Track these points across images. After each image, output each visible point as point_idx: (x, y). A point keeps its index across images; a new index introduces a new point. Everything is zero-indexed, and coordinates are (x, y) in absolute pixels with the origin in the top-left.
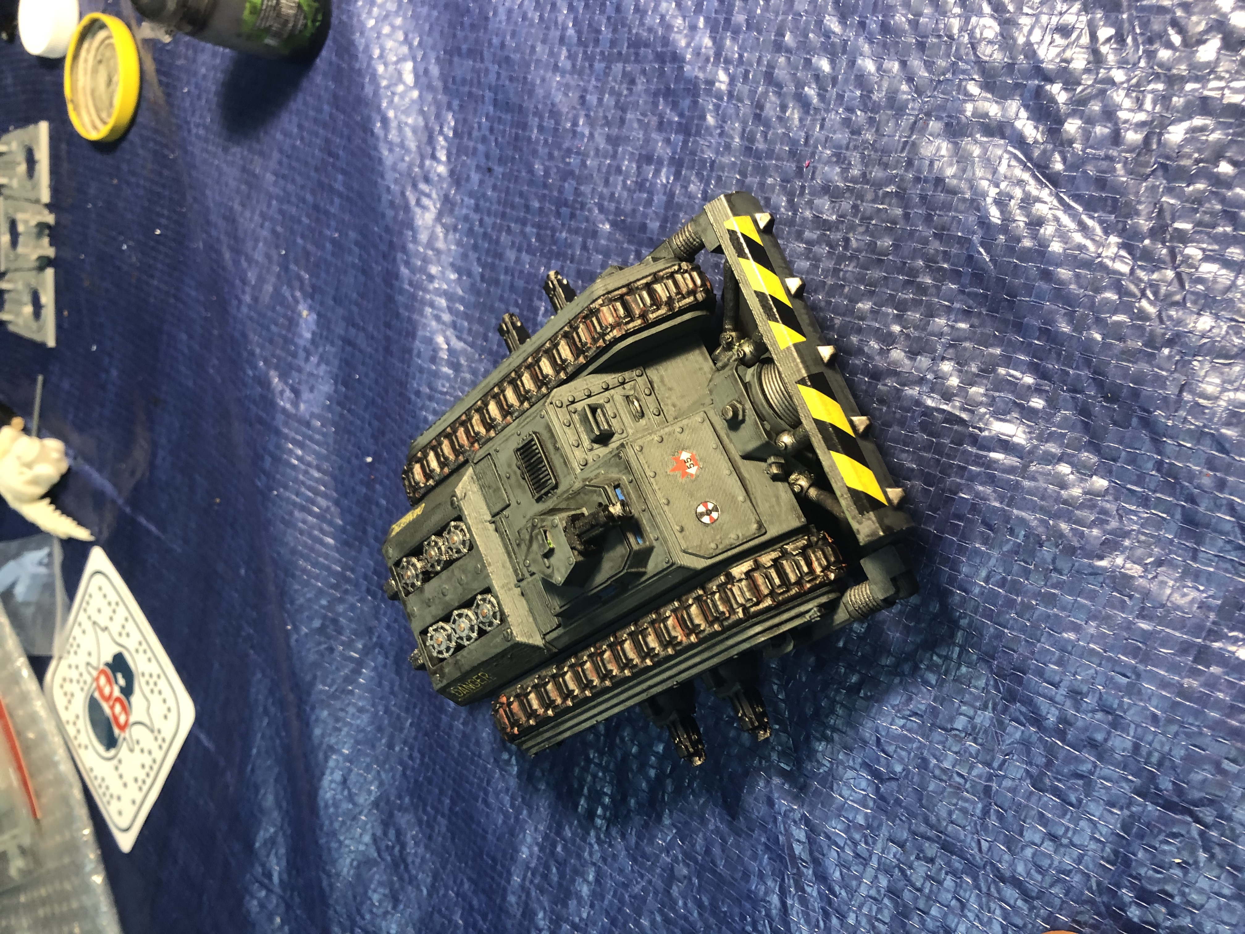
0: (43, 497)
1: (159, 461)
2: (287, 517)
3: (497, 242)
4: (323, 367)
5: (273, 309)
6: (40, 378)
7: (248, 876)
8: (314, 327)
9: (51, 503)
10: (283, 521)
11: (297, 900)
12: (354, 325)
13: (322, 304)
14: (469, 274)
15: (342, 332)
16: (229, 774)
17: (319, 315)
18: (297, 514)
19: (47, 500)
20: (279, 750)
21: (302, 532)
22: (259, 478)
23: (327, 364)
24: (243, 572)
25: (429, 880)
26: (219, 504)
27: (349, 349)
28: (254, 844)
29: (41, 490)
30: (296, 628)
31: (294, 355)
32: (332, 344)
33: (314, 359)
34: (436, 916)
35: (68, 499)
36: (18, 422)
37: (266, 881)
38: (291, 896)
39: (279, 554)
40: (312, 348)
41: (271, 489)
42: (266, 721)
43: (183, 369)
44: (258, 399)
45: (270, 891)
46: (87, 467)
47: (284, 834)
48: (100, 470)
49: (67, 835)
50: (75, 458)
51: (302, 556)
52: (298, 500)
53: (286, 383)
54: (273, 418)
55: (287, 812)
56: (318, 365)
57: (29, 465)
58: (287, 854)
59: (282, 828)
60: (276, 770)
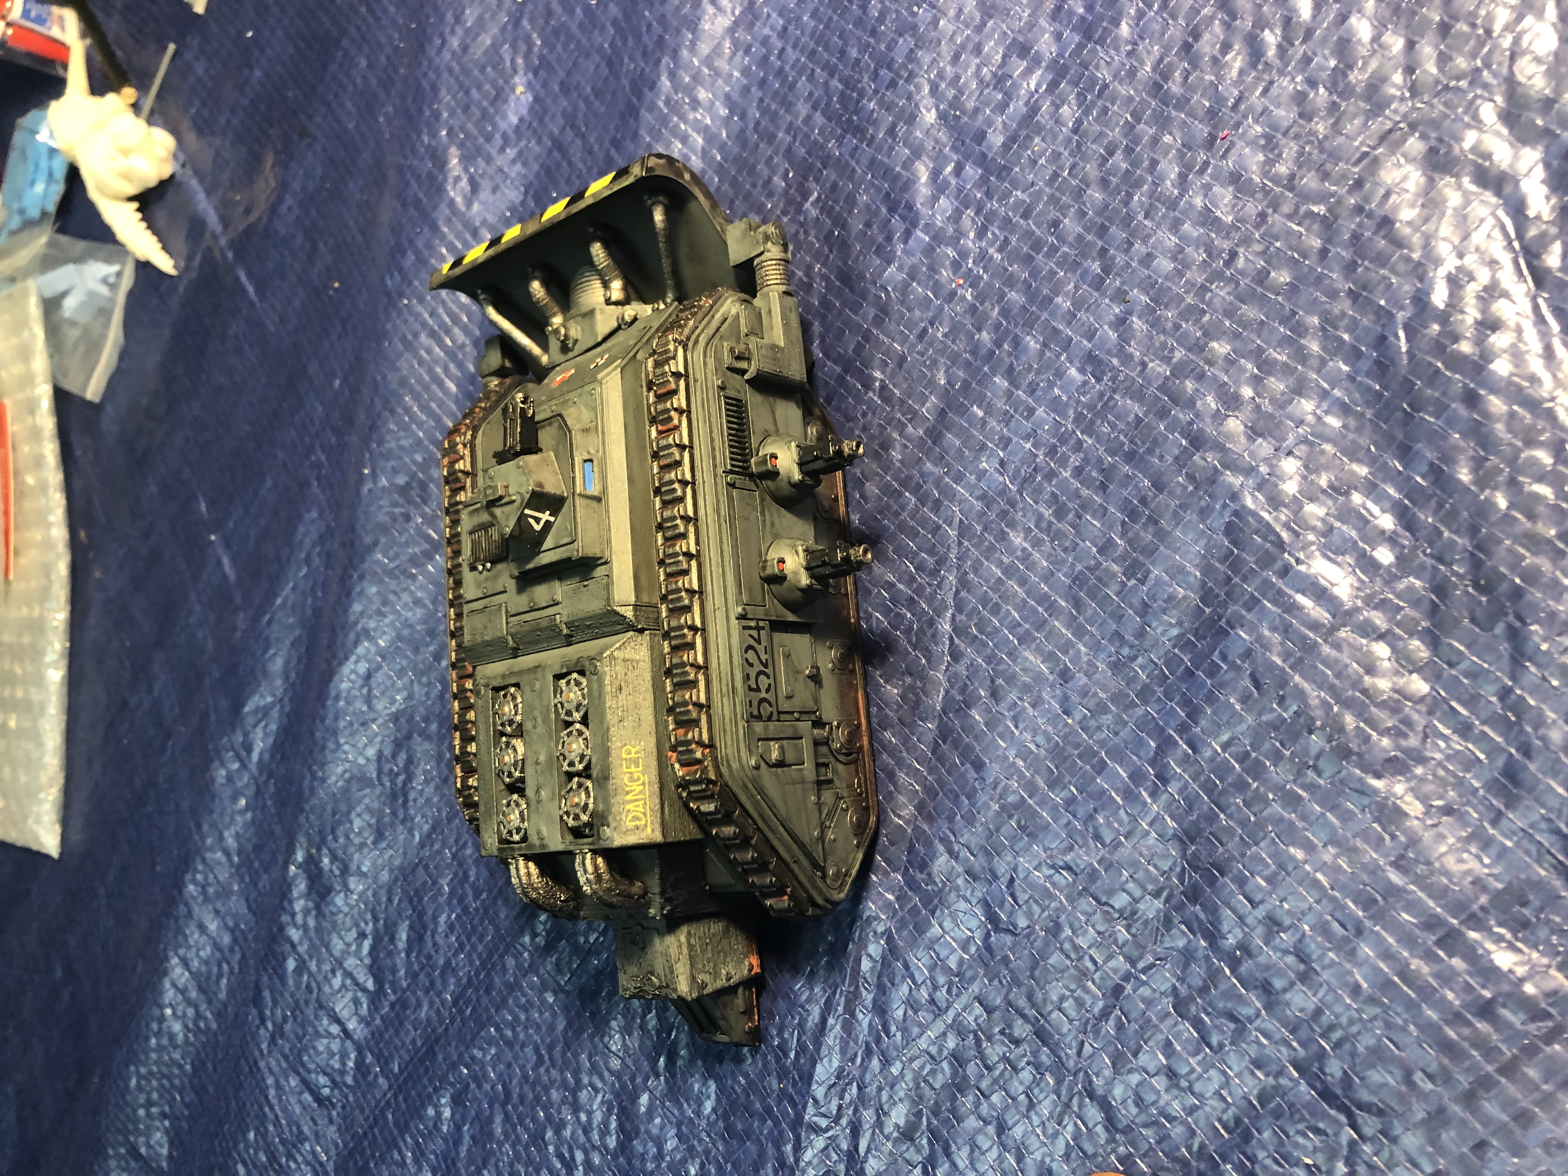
0: (131, 199)
1: (283, 209)
2: (410, 337)
3: (792, 87)
4: (518, 167)
5: (483, 70)
6: (172, 47)
7: (225, 739)
8: (524, 112)
9: (138, 210)
10: (403, 339)
11: (272, 789)
12: (574, 127)
13: (545, 85)
14: (743, 116)
15: (556, 131)
16: (241, 615)
17: (536, 99)
18: (424, 338)
19: (135, 205)
20: (309, 611)
21: (421, 362)
22: (392, 275)
23: (525, 164)
24: (337, 383)
25: (426, 827)
26: (336, 290)
27: (556, 155)
28: (243, 705)
29: (132, 190)
30: (374, 475)
31: (489, 138)
32: (539, 141)
33: (511, 152)
34: (421, 871)
35: (161, 214)
36: (129, 93)
37: (244, 754)
38: (266, 783)
39: (384, 377)
40: (513, 137)
41: (401, 295)
42: (304, 571)
43: (349, 104)
44: (424, 176)
45: (244, 766)
46: (194, 182)
47: (282, 707)
48: (208, 192)
49: (36, 612)
50: (183, 166)
51: (412, 391)
52: (430, 322)
53: (466, 170)
54: (435, 207)
55: (293, 684)
56: (514, 161)
57: (125, 153)
58: (278, 734)
59: (281, 700)
60: (297, 633)
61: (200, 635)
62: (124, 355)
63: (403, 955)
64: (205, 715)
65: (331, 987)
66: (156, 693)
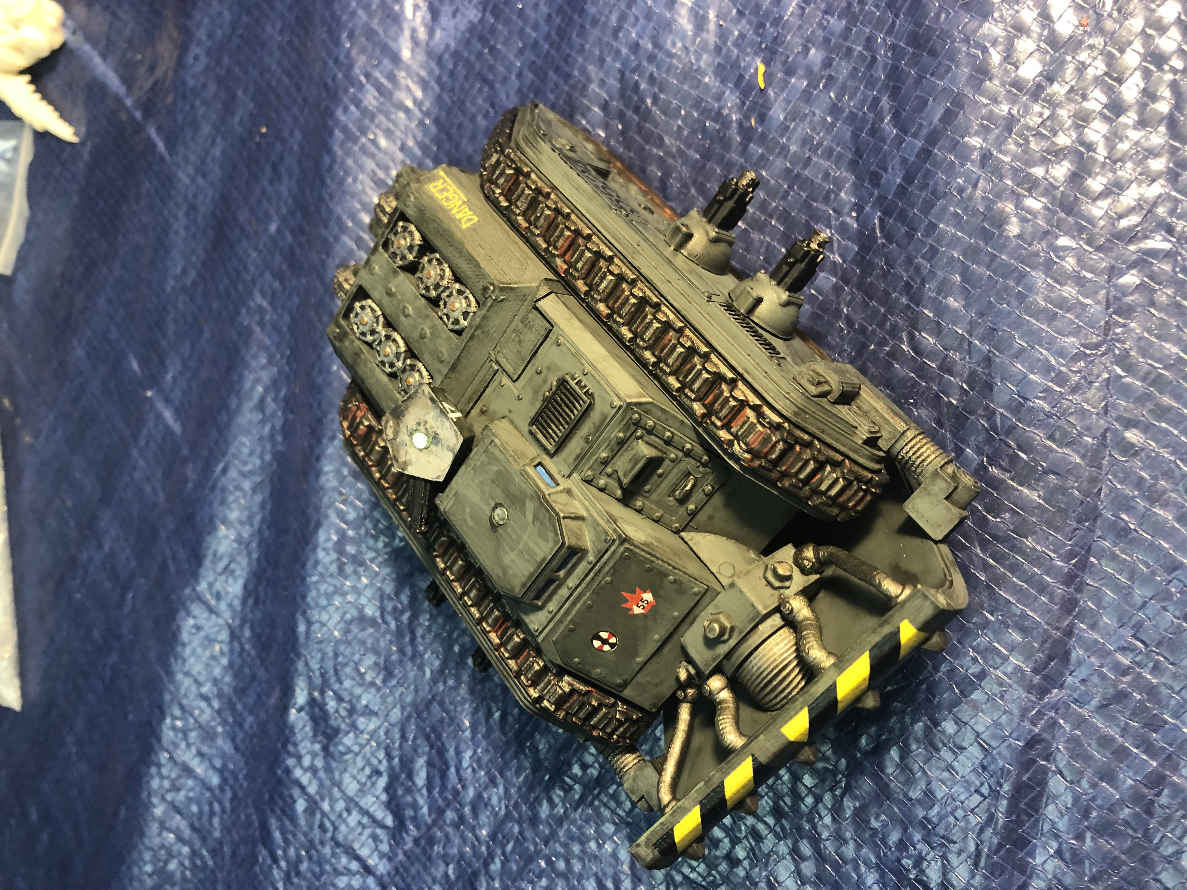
0: (23, 72)
7: (189, 590)
11: (248, 633)
19: (27, 78)
29: (24, 62)
38: (241, 628)
46: (87, 47)
47: (249, 553)
50: (74, 33)
55: (259, 530)
57: (16, 24)
58: (248, 579)
59: (247, 546)
61: (148, 489)
62: (31, 225)
63: (424, 791)
64: (164, 567)
65: (347, 825)
66: (107, 548)
